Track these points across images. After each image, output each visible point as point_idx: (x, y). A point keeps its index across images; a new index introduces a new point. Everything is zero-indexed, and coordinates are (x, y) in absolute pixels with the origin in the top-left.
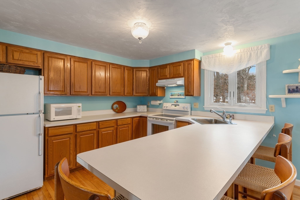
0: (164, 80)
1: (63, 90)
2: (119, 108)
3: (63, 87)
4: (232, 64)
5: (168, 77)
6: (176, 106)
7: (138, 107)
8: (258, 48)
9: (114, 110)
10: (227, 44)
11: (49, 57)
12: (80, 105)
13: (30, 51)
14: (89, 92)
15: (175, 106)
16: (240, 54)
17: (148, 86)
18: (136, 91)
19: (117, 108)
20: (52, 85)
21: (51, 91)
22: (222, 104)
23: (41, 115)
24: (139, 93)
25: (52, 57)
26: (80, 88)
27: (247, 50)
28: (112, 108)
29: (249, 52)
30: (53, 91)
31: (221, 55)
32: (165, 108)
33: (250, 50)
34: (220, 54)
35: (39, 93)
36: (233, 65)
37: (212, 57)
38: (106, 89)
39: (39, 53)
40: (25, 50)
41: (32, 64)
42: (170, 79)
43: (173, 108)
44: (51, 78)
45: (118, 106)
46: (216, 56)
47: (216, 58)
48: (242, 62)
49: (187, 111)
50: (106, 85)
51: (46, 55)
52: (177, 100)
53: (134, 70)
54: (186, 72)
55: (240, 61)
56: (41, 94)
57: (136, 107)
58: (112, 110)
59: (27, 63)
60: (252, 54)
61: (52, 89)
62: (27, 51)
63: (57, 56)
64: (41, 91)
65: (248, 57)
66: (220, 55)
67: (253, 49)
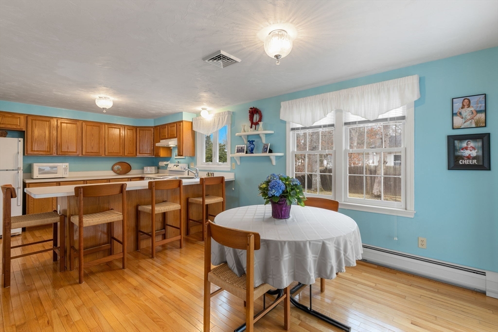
0: (164, 141)
1: (49, 150)
2: (121, 170)
3: (49, 147)
5: (167, 137)
7: (145, 168)
9: (115, 172)
10: (203, 109)
11: (32, 120)
12: (67, 164)
13: (13, 115)
14: (79, 152)
15: (176, 166)
17: (153, 146)
18: (140, 152)
19: (119, 169)
20: (36, 145)
21: (34, 151)
23: (19, 171)
24: (143, 154)
25: (36, 120)
26: (68, 148)
27: (217, 115)
28: (113, 169)
29: (218, 117)
30: (37, 151)
33: (219, 115)
35: (18, 153)
38: (101, 149)
39: (22, 117)
40: (7, 115)
41: (15, 127)
42: (168, 140)
43: (175, 168)
44: (35, 139)
45: (120, 167)
46: (201, 119)
48: (215, 125)
49: (184, 171)
50: (101, 145)
51: (30, 119)
52: (179, 160)
53: (138, 129)
54: (178, 133)
56: (20, 153)
57: (143, 169)
58: (112, 171)
59: (9, 126)
60: (220, 118)
61: (36, 150)
62: (10, 115)
63: (41, 118)
64: (20, 151)
65: (218, 120)
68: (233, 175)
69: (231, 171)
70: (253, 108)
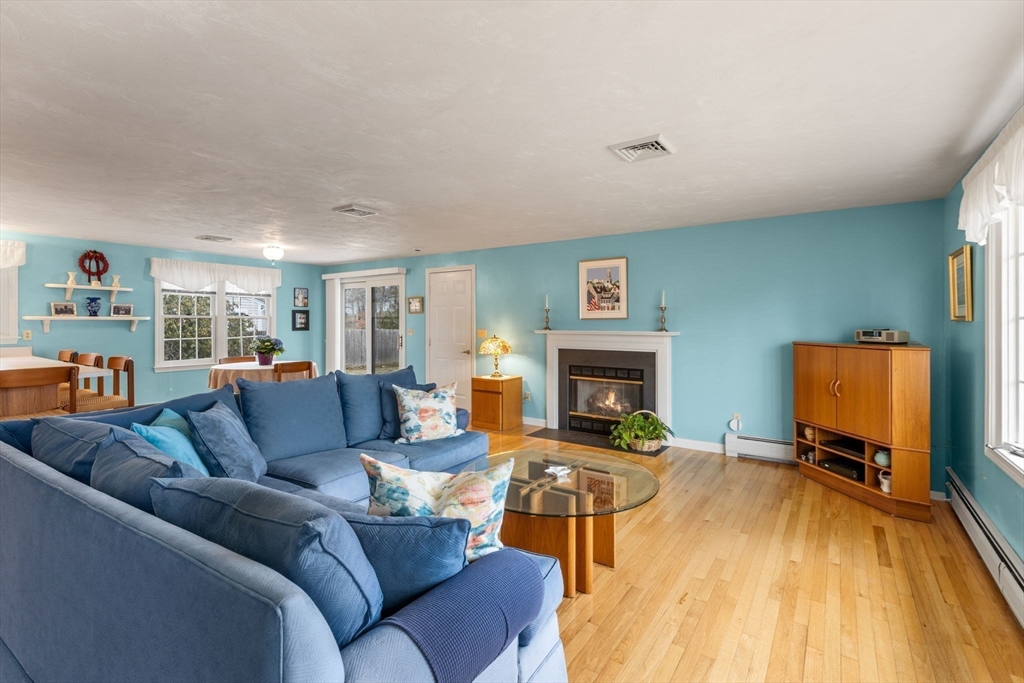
68: (28, 350)
69: (20, 344)
70: (95, 252)
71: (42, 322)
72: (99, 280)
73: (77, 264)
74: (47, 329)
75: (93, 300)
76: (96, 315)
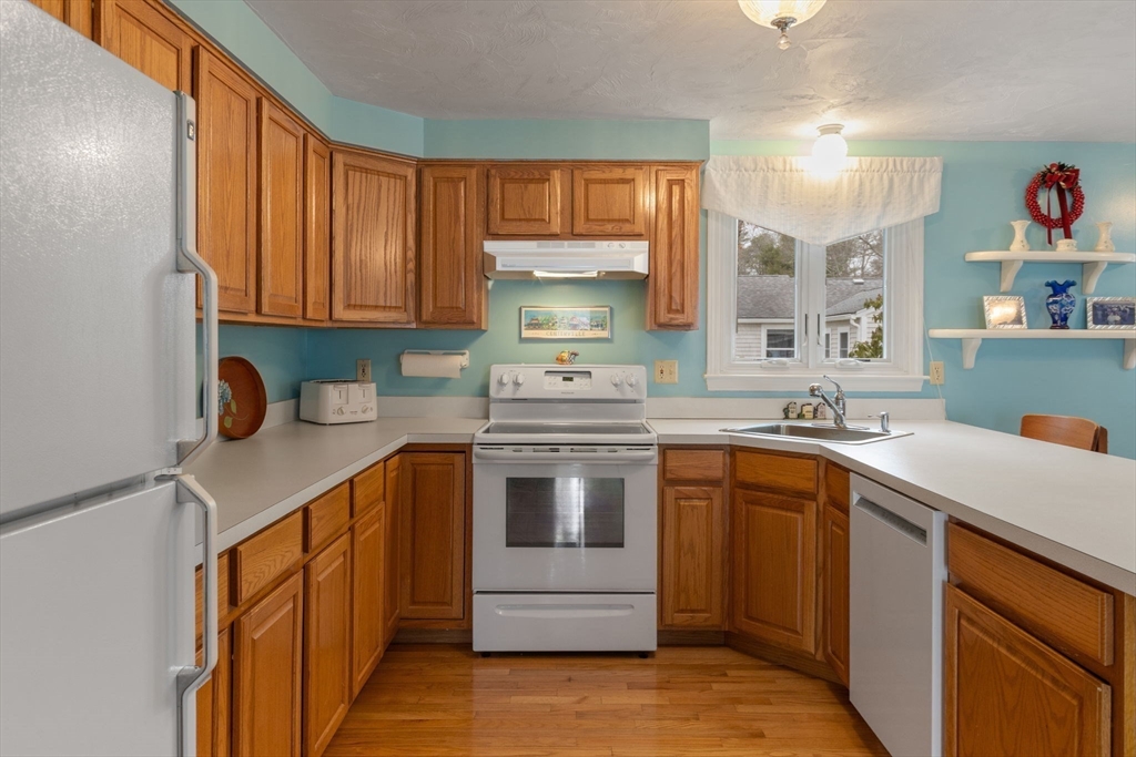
0: (530, 246)
4: (830, 207)
5: (556, 228)
6: (571, 379)
8: (913, 167)
10: (826, 130)
15: (565, 379)
16: (858, 174)
18: (348, 296)
22: (778, 362)
24: (362, 307)
27: (881, 166)
29: (885, 174)
31: (791, 165)
32: (507, 393)
33: (890, 168)
34: (785, 162)
36: (835, 214)
37: (753, 167)
42: (566, 243)
43: (556, 387)
46: (770, 166)
47: (770, 174)
48: (865, 207)
49: (635, 401)
52: (573, 347)
55: (859, 201)
60: (896, 180)
65: (886, 190)
66: (788, 168)
67: (899, 167)
68: (938, 405)
69: (927, 392)
70: (1061, 167)
71: (959, 342)
72: (1068, 235)
73: (1022, 202)
74: (970, 361)
75: (1058, 289)
76: (1064, 327)
